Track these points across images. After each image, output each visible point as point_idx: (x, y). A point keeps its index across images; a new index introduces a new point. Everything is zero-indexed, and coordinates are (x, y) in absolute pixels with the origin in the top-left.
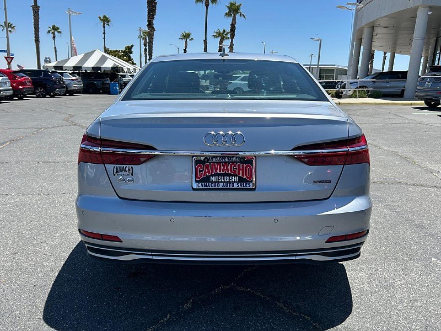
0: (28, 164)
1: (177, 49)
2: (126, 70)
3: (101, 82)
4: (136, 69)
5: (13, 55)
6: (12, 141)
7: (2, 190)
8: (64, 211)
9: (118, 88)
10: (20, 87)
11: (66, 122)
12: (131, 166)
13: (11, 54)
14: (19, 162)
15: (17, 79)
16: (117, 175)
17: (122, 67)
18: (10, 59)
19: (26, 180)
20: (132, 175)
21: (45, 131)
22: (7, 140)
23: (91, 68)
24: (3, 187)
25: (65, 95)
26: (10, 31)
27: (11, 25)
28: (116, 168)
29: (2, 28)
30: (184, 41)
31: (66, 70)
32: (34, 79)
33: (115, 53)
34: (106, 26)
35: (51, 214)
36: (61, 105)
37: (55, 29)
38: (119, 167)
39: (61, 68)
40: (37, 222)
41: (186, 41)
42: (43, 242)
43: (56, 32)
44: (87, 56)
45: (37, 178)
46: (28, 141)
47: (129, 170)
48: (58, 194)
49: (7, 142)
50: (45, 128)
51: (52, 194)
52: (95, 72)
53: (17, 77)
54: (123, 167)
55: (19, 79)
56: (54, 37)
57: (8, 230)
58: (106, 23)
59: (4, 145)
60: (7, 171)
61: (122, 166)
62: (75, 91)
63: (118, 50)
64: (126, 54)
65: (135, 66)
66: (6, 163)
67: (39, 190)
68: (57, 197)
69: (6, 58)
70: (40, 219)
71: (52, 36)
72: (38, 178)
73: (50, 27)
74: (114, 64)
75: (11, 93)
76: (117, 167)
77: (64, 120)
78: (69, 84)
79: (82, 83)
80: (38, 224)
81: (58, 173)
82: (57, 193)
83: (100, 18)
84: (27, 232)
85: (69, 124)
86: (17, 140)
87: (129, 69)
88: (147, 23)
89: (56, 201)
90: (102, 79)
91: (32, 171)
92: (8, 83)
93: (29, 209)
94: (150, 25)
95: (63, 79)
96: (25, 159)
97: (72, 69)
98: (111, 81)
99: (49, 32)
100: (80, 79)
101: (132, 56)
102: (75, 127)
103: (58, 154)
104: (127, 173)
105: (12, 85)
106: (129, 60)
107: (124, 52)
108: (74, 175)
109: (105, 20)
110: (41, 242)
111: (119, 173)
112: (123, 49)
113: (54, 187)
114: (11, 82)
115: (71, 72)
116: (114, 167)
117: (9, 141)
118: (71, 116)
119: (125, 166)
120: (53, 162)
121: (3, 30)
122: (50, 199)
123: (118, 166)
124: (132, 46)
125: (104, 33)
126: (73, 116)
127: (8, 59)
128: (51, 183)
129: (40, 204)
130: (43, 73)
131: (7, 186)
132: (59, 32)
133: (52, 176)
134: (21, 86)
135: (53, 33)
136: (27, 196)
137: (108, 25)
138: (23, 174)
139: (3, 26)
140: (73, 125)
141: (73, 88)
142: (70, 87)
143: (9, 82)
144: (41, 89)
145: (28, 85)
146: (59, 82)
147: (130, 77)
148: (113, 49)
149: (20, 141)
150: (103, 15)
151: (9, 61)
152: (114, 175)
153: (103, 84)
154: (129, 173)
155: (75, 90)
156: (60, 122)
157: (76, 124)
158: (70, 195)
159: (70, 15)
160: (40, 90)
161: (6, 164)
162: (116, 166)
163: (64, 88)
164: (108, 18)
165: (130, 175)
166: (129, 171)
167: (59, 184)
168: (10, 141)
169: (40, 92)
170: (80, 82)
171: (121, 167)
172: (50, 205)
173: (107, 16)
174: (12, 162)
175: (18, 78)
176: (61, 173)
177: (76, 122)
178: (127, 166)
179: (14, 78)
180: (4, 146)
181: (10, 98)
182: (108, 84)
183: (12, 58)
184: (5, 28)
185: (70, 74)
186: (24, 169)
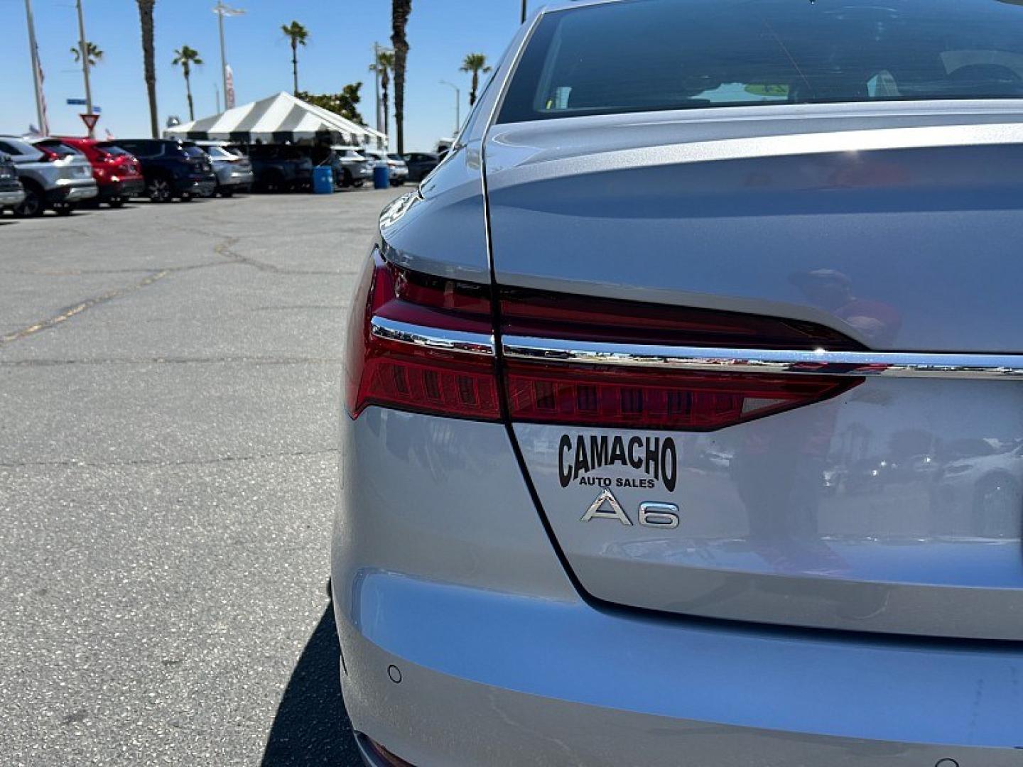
0: (128, 365)
1: (455, 93)
2: (347, 138)
3: (293, 167)
4: (371, 135)
5: (98, 109)
6: (91, 303)
7: (53, 447)
8: (233, 524)
9: (331, 180)
10: (114, 178)
11: (219, 255)
12: (663, 435)
13: (96, 108)
14: (105, 360)
15: (106, 160)
16: (583, 481)
17: (340, 131)
18: (91, 119)
19: (120, 415)
20: (670, 485)
21: (170, 277)
22: (78, 300)
23: (271, 136)
24: (56, 436)
25: (213, 196)
26: (92, 62)
27: (95, 48)
28: (574, 442)
29: (75, 56)
30: (471, 73)
31: (214, 139)
32: (145, 160)
33: (323, 102)
34: (299, 46)
35: (193, 536)
36: (206, 218)
37: (189, 54)
38: (594, 439)
39: (203, 136)
40: (151, 568)
41: (476, 75)
42: (171, 663)
43: (191, 63)
44: (261, 108)
45: (151, 408)
46: (130, 302)
47: (651, 456)
48: (211, 462)
49: (76, 306)
50: (171, 270)
51: (192, 462)
52: (279, 143)
53: (105, 156)
54: (618, 440)
55: (111, 161)
56: (187, 73)
57: (57, 604)
58: (298, 39)
59: (70, 314)
60: (72, 387)
61: (612, 434)
62: (236, 187)
63: (328, 95)
64: (347, 103)
65: (369, 129)
66: (72, 362)
67: (157, 449)
68: (211, 474)
69: (83, 117)
70: (161, 557)
71: (182, 70)
72: (153, 407)
73: (177, 52)
74: (323, 125)
75: (92, 192)
76: (581, 439)
77: (215, 250)
78: (223, 171)
79: (249, 168)
80: (153, 579)
81: (209, 392)
82: (210, 458)
83: (285, 28)
84: (118, 616)
85: (228, 259)
86: (103, 300)
87: (354, 136)
88: (392, 33)
89: (206, 485)
90: (295, 160)
91: (139, 385)
92: (85, 169)
93: (126, 518)
94: (398, 37)
95: (208, 161)
96: (119, 350)
97: (228, 137)
98: (315, 163)
99: (176, 62)
100: (245, 159)
101: (359, 108)
102: (243, 266)
103: (205, 336)
104: (640, 474)
105: (95, 175)
106: (353, 116)
107: (342, 99)
108: (253, 397)
109: (297, 33)
110: (165, 663)
111: (591, 474)
112: (340, 92)
113: (200, 436)
114: (94, 167)
115: (225, 144)
116: (565, 441)
117: (82, 303)
118: (233, 241)
119: (627, 435)
120: (192, 360)
121: (77, 59)
122: (191, 478)
123: (588, 433)
124: (359, 85)
125: (295, 62)
126: (236, 241)
127: (87, 118)
128: (190, 423)
129: (160, 498)
130: (163, 146)
131: (66, 437)
132: (198, 62)
133: (193, 403)
134: (117, 175)
135: (185, 64)
136: (122, 468)
137: (304, 43)
138: (113, 394)
139: (77, 52)
140: (236, 261)
141: (231, 181)
142: (224, 178)
143: (88, 167)
144: (160, 183)
145: (131, 175)
146: (201, 167)
147: (356, 154)
148: (318, 94)
149: (110, 303)
150: (291, 22)
151: (90, 124)
152: (565, 481)
153: (298, 171)
154: (651, 476)
155: (235, 185)
156: (206, 256)
157: (244, 260)
158: (247, 466)
159: (221, 16)
160: (157, 185)
161: (71, 365)
162: (574, 432)
163: (211, 179)
164: (301, 28)
165: (660, 483)
166: (652, 463)
167: (213, 427)
168: (85, 302)
169: (159, 190)
170: (246, 165)
171: (605, 439)
172: (190, 503)
173: (301, 24)
174: (85, 360)
175: (109, 158)
176: (216, 392)
177: (245, 254)
178: (643, 434)
179: (100, 159)
180: (70, 316)
181: (89, 204)
182: (307, 170)
183: (96, 117)
184: (81, 57)
185: (224, 148)
186: (117, 382)
